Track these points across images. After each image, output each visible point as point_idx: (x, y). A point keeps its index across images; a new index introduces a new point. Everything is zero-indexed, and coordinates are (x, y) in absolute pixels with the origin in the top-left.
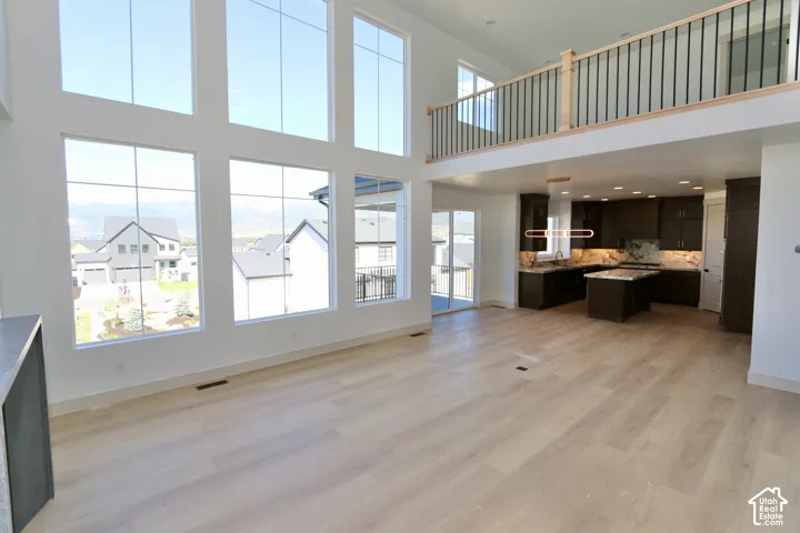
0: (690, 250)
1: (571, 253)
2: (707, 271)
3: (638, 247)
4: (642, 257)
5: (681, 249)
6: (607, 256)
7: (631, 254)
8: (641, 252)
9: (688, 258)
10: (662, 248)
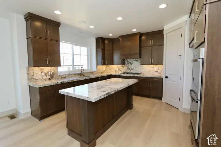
0: (156, 64)
1: (97, 68)
2: (167, 77)
3: (131, 64)
4: (133, 69)
5: (152, 64)
6: (117, 69)
7: (128, 68)
8: (132, 67)
9: (155, 69)
10: (142, 64)
